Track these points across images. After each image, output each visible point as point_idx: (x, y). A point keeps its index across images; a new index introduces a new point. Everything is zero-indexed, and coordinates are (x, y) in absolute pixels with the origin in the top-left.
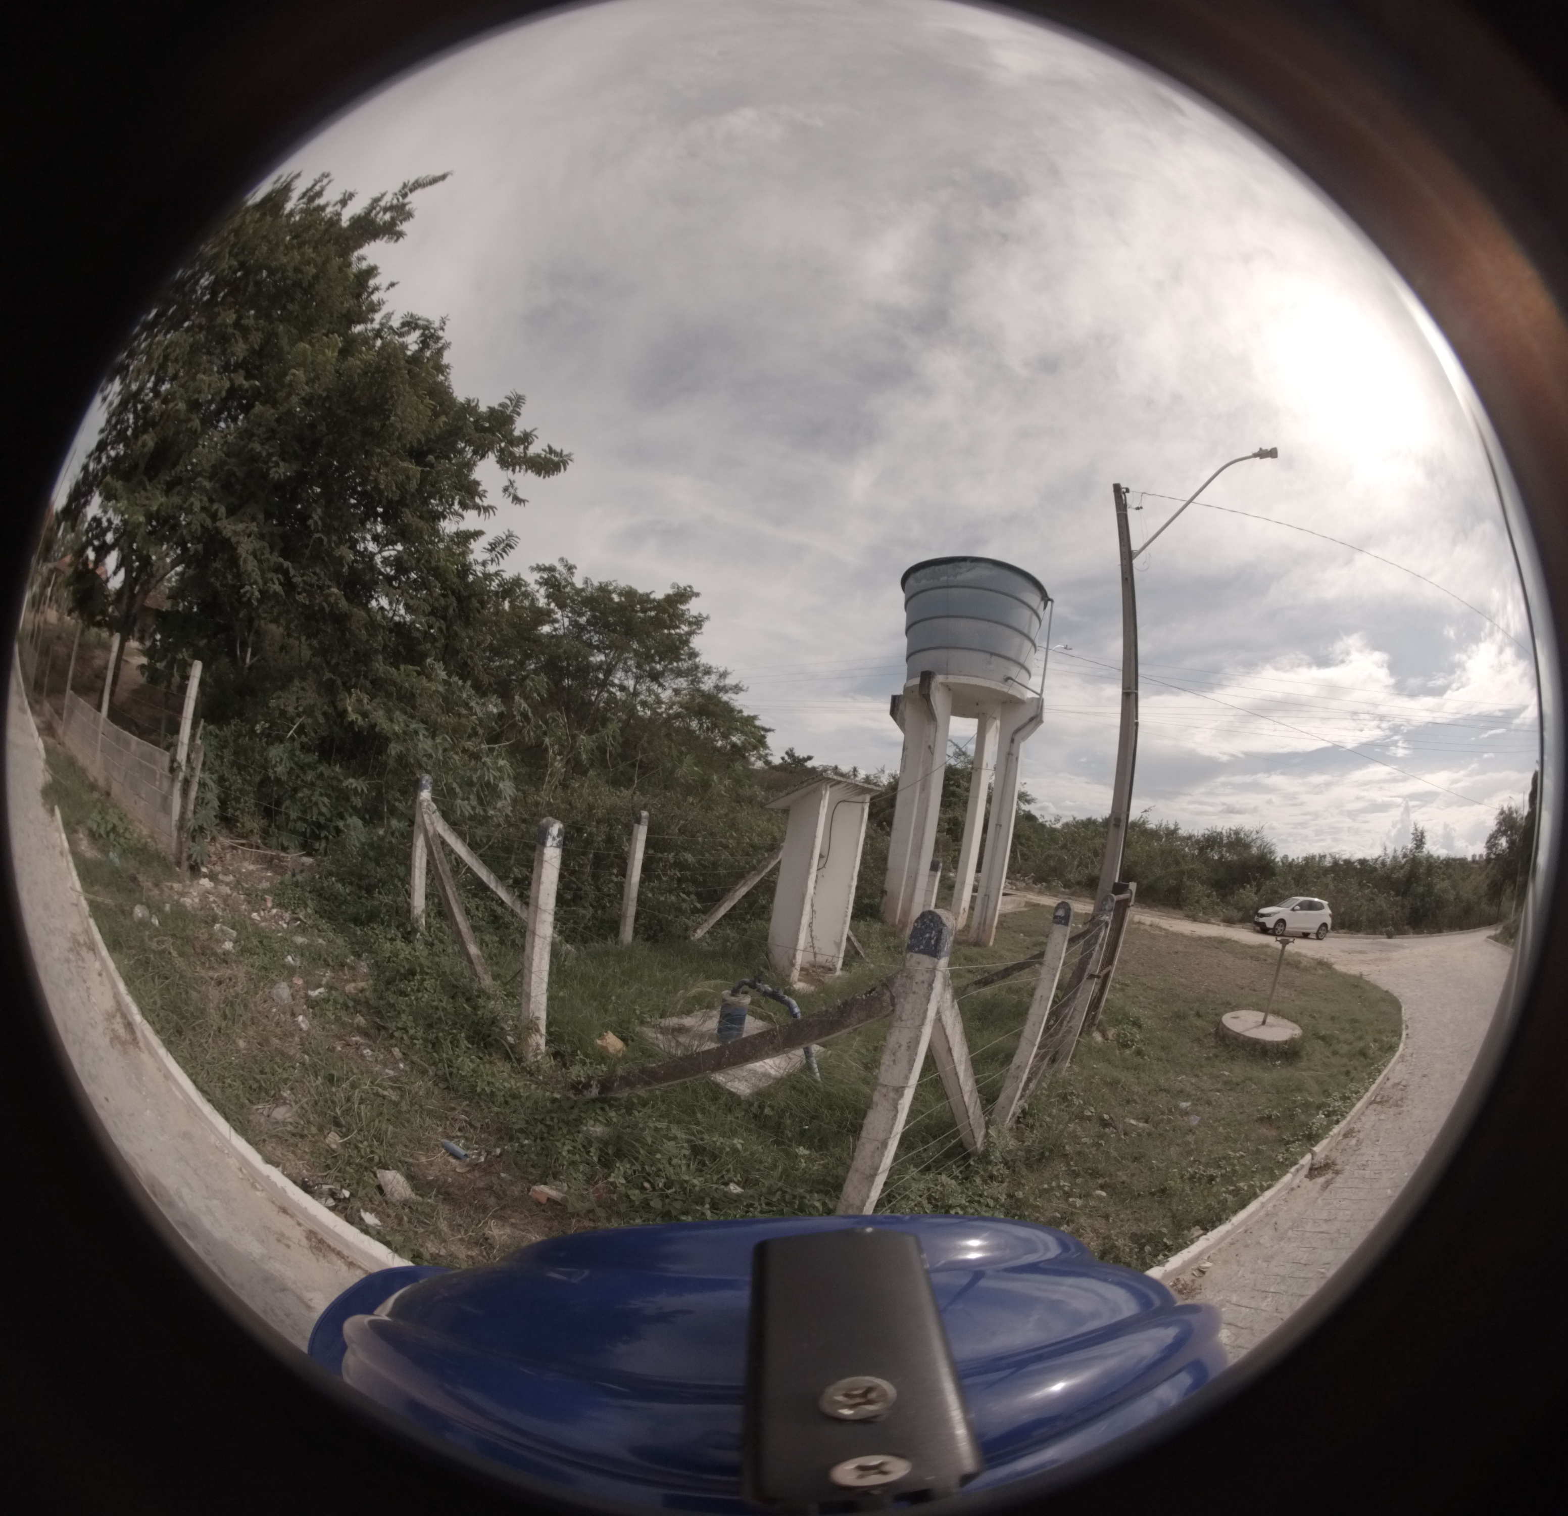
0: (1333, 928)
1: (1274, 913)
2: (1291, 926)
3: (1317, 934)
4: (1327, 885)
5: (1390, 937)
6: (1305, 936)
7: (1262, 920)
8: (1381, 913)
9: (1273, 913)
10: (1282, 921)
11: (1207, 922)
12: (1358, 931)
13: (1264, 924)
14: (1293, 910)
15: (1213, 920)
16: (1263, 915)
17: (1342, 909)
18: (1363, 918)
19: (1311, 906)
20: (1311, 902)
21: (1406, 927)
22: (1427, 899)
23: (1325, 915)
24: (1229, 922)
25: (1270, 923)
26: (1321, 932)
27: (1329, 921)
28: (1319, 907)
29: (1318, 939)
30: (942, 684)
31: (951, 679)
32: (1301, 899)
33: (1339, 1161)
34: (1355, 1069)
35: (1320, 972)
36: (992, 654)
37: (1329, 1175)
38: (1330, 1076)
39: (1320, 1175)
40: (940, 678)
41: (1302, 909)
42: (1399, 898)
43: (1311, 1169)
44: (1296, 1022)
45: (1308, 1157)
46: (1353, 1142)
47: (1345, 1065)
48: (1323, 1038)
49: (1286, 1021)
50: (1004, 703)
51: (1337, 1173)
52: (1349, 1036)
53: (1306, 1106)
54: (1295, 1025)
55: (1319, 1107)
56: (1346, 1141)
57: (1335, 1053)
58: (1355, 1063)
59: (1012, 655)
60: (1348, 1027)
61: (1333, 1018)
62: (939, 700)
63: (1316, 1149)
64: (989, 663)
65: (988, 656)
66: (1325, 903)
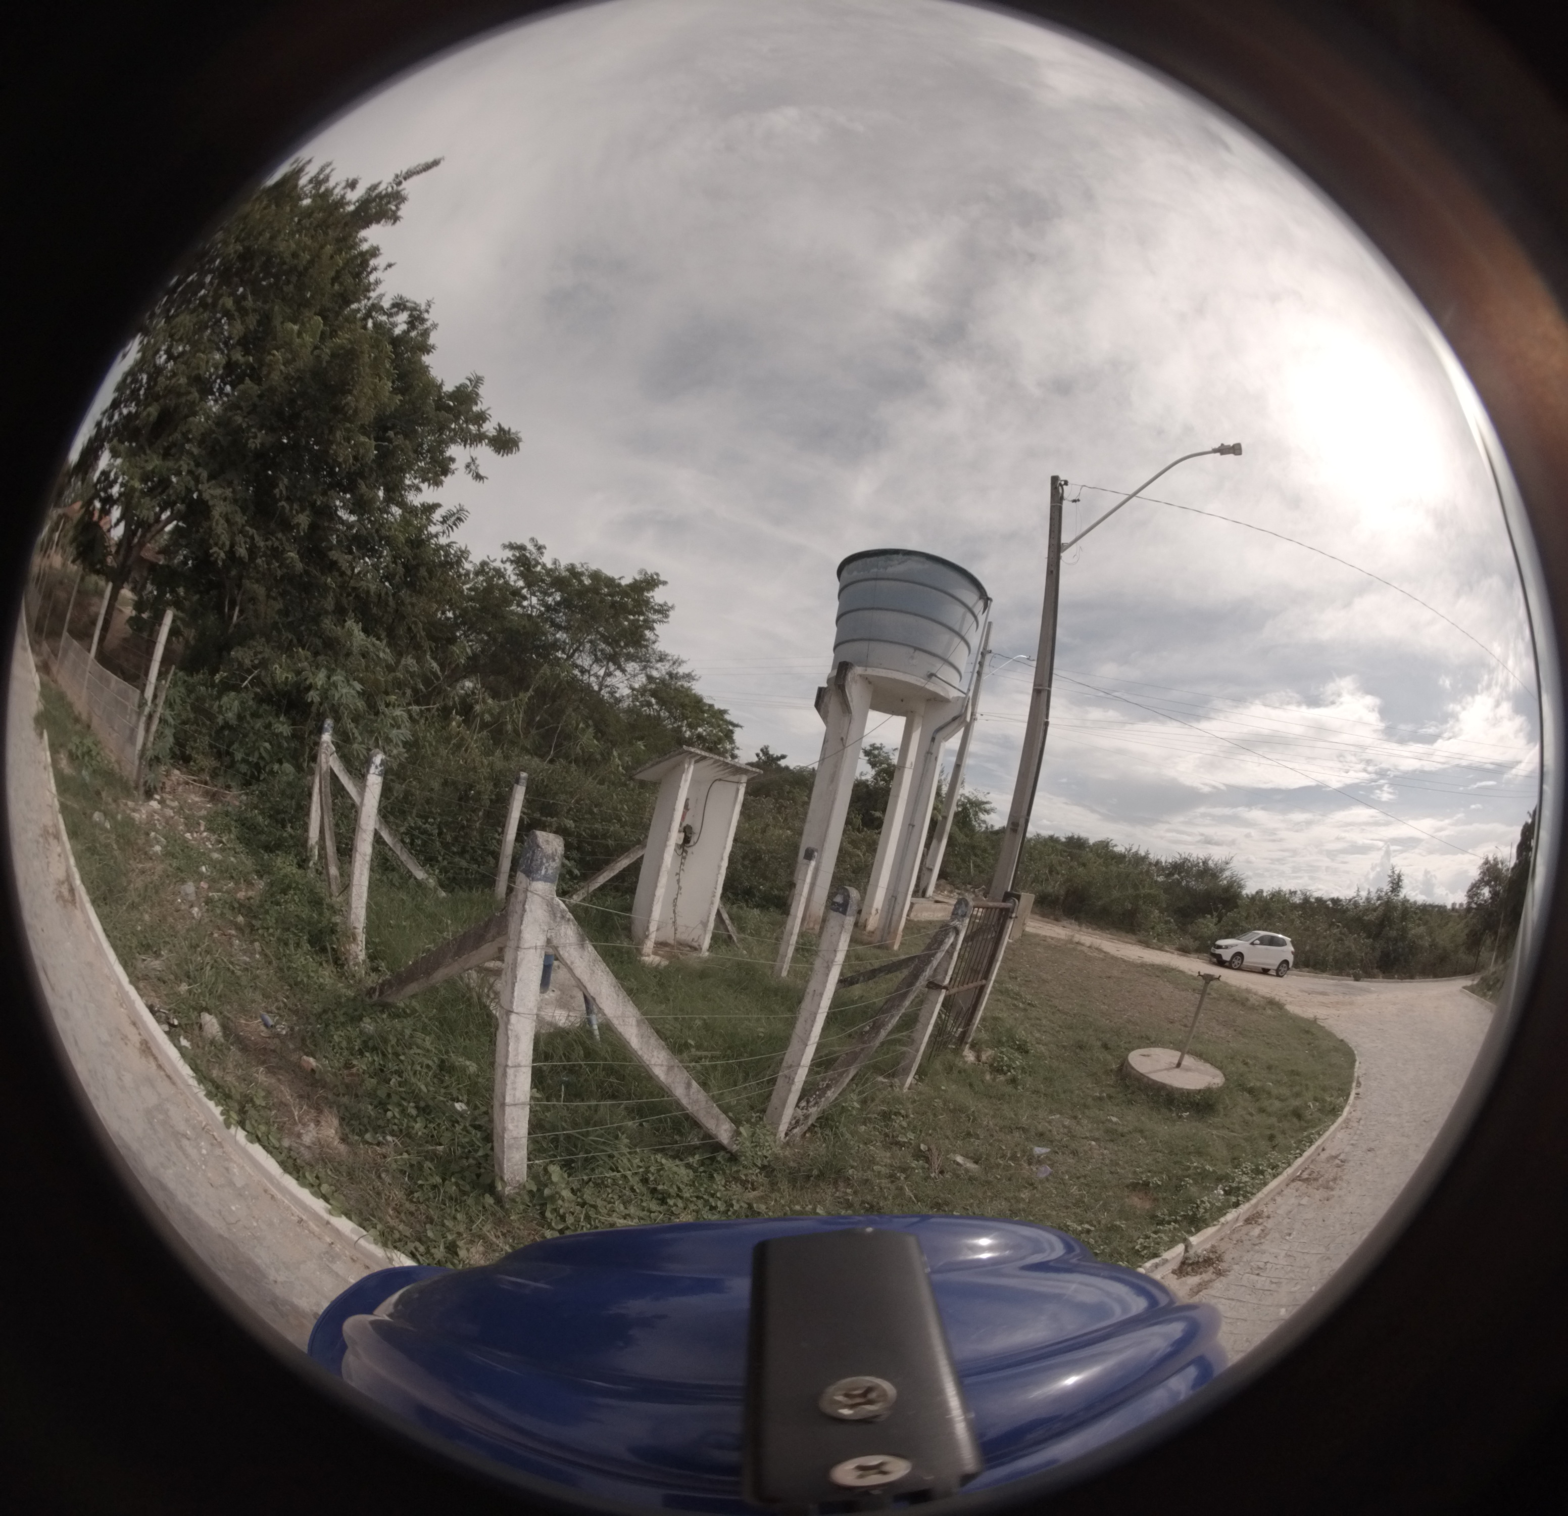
0: (1296, 965)
1: (1232, 946)
2: (1248, 960)
3: (1277, 970)
4: (1292, 921)
5: (1357, 978)
6: (1265, 972)
7: (1218, 951)
8: (1349, 954)
9: (1229, 945)
10: (1239, 955)
11: (1161, 949)
12: (1323, 971)
13: (1219, 957)
14: (1252, 944)
15: (1167, 948)
16: (1220, 947)
17: (1308, 948)
18: (1330, 958)
19: (1273, 942)
20: (1273, 937)
21: (1376, 971)
22: (1400, 944)
23: (1287, 952)
24: (1184, 951)
25: (1227, 955)
26: (1282, 970)
27: (1291, 959)
28: (1282, 943)
29: (1278, 975)
30: (861, 676)
31: (870, 672)
32: (1262, 933)
33: (1227, 1257)
34: (1283, 1132)
35: (1269, 1012)
36: (916, 649)
37: (1208, 1275)
38: (1246, 1140)
39: (1195, 1272)
40: (858, 670)
41: (1262, 944)
42: (1369, 941)
43: (1183, 1263)
44: (1220, 1068)
45: (1180, 1248)
46: (1257, 1231)
47: (1270, 1127)
48: (1251, 1091)
49: (1208, 1065)
50: (928, 700)
51: (1219, 1273)
52: (1284, 1091)
53: (1202, 1176)
54: (1218, 1072)
55: (1219, 1179)
56: (1245, 1229)
57: (1262, 1110)
58: (1286, 1125)
59: (939, 652)
60: (1285, 1079)
61: (1269, 1068)
62: (855, 692)
63: (1194, 1240)
64: (912, 658)
65: (911, 650)
66: (1288, 939)
